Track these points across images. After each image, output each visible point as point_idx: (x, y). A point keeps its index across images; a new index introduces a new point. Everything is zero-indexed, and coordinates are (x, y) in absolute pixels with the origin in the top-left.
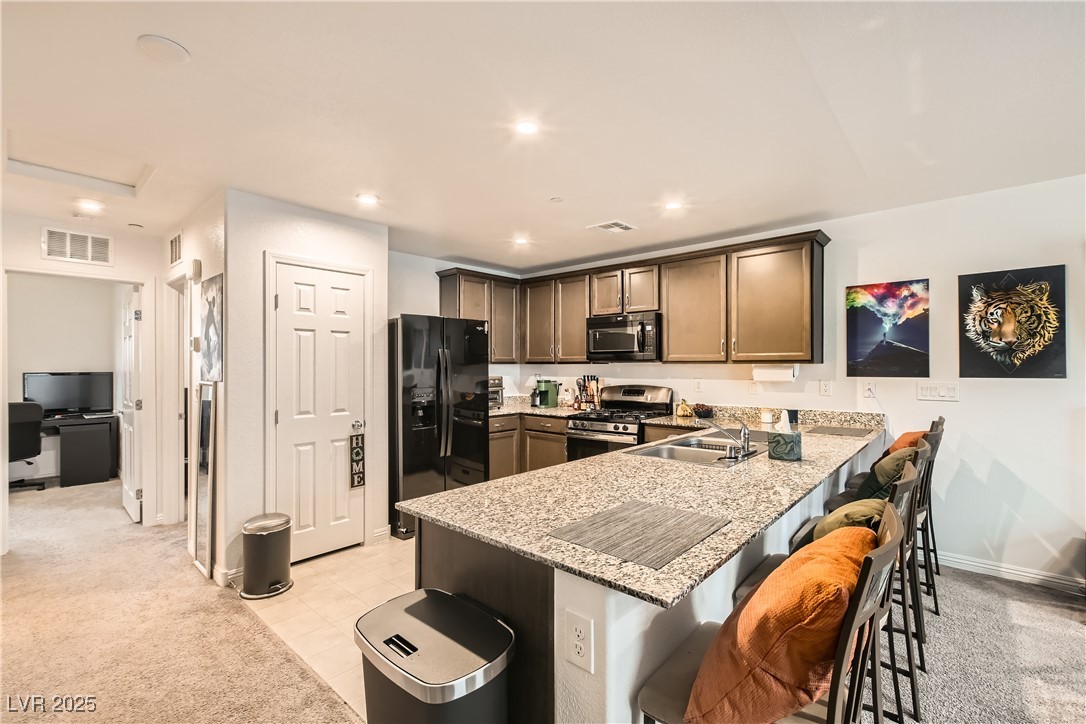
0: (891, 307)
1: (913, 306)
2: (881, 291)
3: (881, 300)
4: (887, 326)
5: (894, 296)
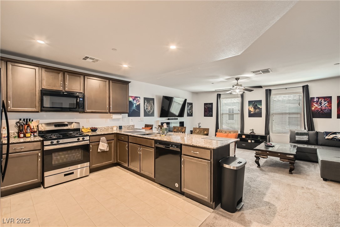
0: (135, 102)
1: (138, 102)
2: (133, 98)
3: (134, 100)
4: (134, 106)
5: (135, 99)
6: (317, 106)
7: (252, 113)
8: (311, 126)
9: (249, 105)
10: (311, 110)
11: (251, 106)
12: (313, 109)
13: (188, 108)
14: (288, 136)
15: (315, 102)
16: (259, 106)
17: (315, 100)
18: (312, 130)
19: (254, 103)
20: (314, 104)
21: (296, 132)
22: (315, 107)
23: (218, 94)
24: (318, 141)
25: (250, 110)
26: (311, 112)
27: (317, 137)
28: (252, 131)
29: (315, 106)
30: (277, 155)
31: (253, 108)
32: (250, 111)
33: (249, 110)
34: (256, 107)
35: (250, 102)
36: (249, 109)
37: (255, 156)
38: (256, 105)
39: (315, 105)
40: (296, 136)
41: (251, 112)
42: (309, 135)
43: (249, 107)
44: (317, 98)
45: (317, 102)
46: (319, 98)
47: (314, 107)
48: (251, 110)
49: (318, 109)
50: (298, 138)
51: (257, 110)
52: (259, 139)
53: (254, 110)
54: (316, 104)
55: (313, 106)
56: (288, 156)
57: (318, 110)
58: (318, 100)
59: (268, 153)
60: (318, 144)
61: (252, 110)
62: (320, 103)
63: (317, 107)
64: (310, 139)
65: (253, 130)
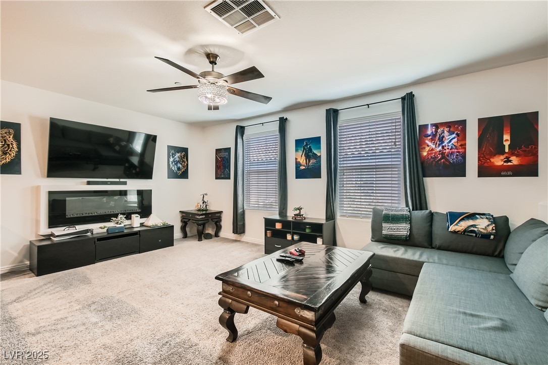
6: (434, 146)
7: (302, 168)
8: (419, 199)
9: (297, 150)
10: (418, 158)
11: (300, 153)
12: (425, 154)
13: (171, 159)
14: (367, 224)
15: (430, 136)
16: (315, 152)
17: (429, 132)
18: (421, 209)
19: (307, 145)
20: (427, 141)
21: (384, 213)
22: (430, 148)
23: (237, 126)
24: (434, 237)
25: (299, 162)
26: (419, 162)
27: (431, 226)
28: (297, 212)
29: (428, 146)
30: (269, 303)
31: (304, 157)
32: (298, 164)
33: (296, 162)
34: (310, 154)
35: (299, 143)
36: (296, 159)
37: (221, 303)
38: (310, 149)
39: (430, 143)
40: (384, 225)
41: (301, 165)
42: (413, 221)
43: (297, 153)
44: (433, 125)
45: (434, 135)
46: (437, 126)
47: (427, 149)
48: (301, 162)
49: (435, 153)
50: (388, 229)
51: (311, 161)
52: (308, 231)
53: (306, 161)
54: (432, 140)
55: (423, 146)
56: (297, 311)
57: (436, 158)
58: (436, 132)
59: (248, 296)
60: (434, 246)
61: (302, 160)
62: (439, 139)
63: (432, 150)
64: (415, 231)
65: (300, 209)
